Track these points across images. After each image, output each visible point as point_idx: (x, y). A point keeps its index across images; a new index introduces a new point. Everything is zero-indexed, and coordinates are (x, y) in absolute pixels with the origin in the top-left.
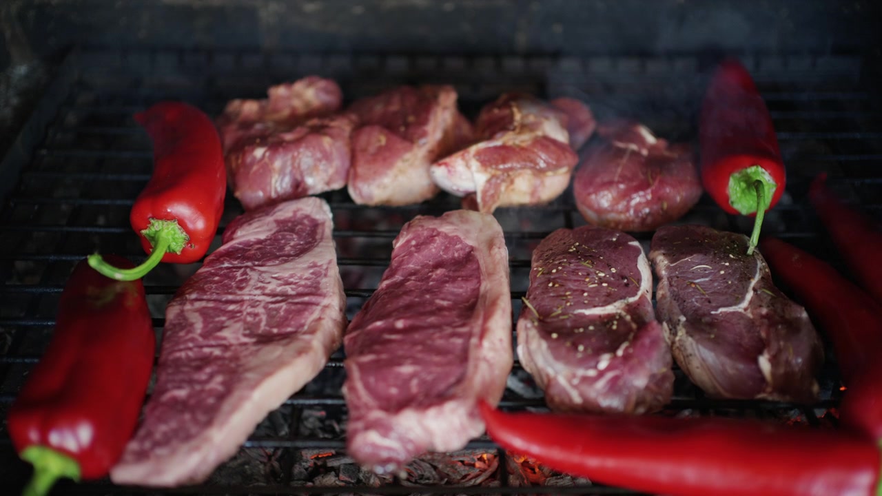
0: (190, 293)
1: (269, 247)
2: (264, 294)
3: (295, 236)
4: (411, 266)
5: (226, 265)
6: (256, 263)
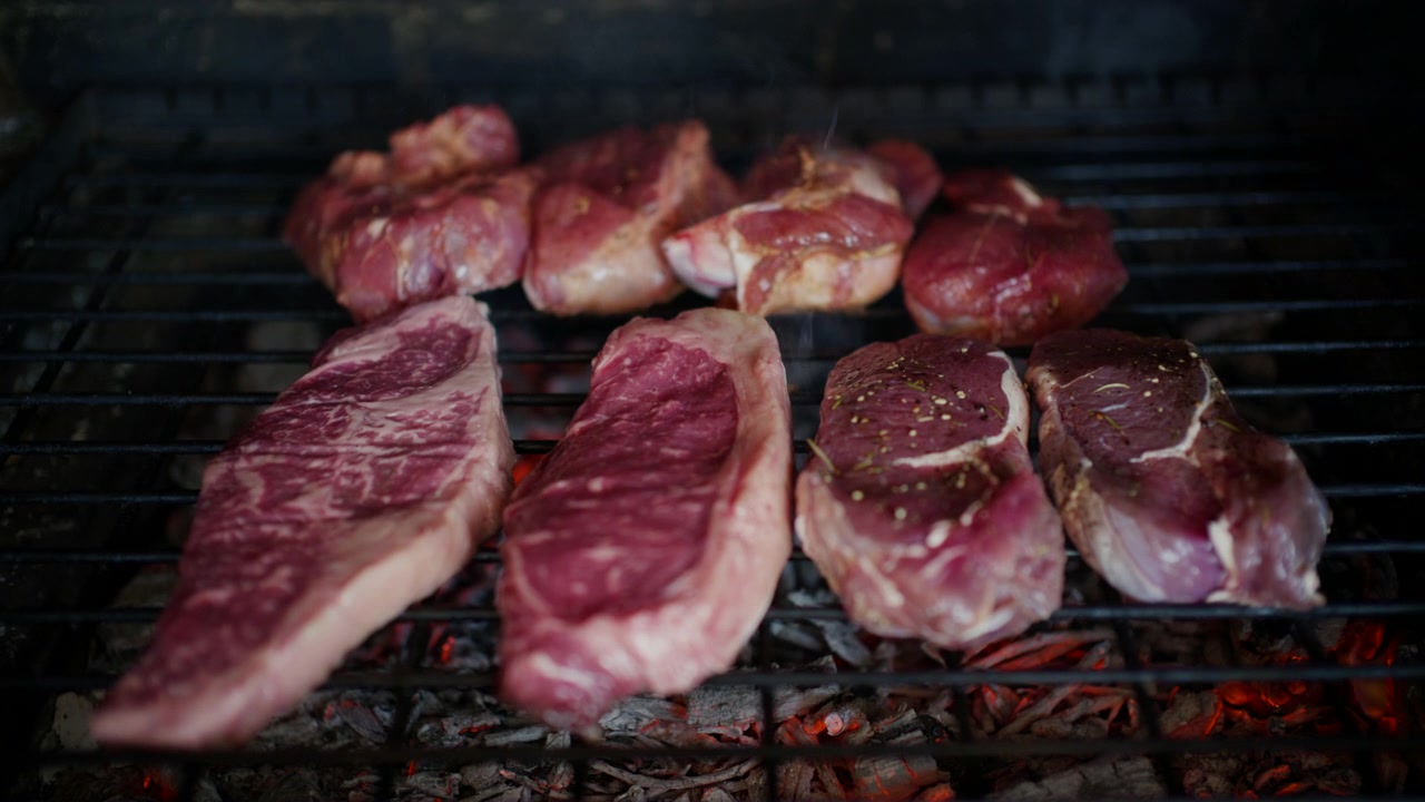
0: (247, 444)
1: (385, 373)
2: (372, 444)
3: (430, 355)
4: (622, 398)
5: (312, 401)
6: (363, 397)
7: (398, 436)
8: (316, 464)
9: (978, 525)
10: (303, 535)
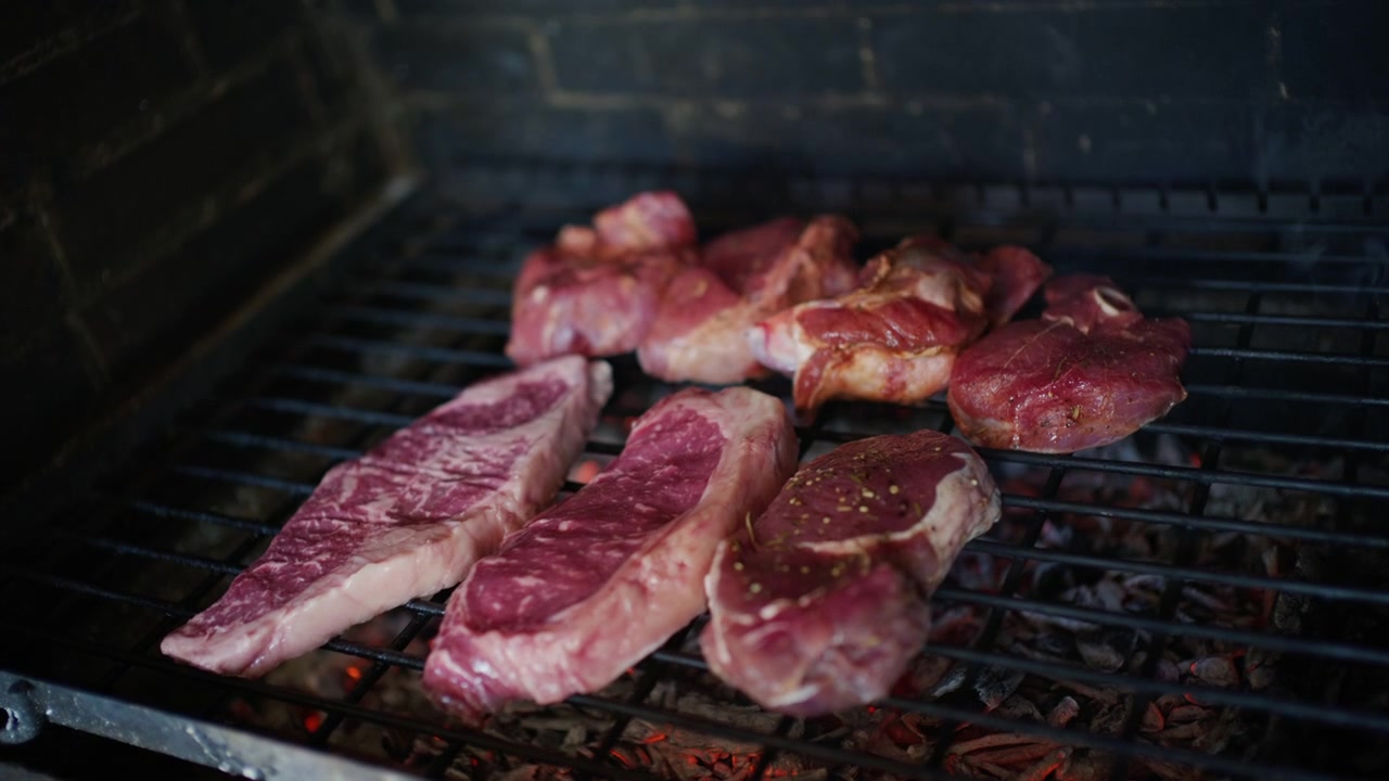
0: (368, 456)
1: (488, 415)
2: (445, 470)
3: (528, 404)
5: (429, 430)
6: (462, 431)
7: (464, 466)
8: (398, 479)
9: (809, 608)
10: (357, 531)
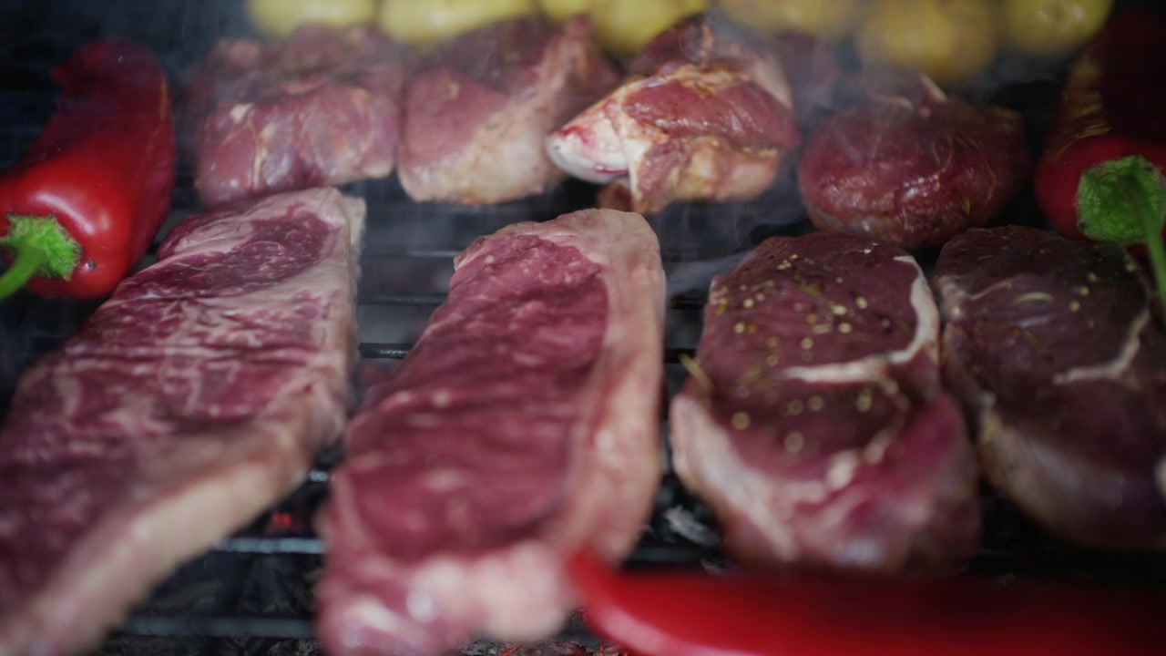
0: (75, 344)
1: (231, 267)
2: (204, 345)
3: (280, 247)
4: (482, 297)
5: (151, 295)
6: (202, 292)
7: (232, 337)
8: (140, 369)
9: (888, 464)
10: (117, 453)
